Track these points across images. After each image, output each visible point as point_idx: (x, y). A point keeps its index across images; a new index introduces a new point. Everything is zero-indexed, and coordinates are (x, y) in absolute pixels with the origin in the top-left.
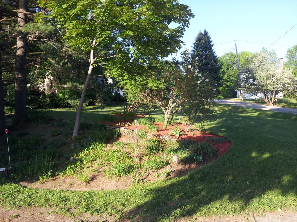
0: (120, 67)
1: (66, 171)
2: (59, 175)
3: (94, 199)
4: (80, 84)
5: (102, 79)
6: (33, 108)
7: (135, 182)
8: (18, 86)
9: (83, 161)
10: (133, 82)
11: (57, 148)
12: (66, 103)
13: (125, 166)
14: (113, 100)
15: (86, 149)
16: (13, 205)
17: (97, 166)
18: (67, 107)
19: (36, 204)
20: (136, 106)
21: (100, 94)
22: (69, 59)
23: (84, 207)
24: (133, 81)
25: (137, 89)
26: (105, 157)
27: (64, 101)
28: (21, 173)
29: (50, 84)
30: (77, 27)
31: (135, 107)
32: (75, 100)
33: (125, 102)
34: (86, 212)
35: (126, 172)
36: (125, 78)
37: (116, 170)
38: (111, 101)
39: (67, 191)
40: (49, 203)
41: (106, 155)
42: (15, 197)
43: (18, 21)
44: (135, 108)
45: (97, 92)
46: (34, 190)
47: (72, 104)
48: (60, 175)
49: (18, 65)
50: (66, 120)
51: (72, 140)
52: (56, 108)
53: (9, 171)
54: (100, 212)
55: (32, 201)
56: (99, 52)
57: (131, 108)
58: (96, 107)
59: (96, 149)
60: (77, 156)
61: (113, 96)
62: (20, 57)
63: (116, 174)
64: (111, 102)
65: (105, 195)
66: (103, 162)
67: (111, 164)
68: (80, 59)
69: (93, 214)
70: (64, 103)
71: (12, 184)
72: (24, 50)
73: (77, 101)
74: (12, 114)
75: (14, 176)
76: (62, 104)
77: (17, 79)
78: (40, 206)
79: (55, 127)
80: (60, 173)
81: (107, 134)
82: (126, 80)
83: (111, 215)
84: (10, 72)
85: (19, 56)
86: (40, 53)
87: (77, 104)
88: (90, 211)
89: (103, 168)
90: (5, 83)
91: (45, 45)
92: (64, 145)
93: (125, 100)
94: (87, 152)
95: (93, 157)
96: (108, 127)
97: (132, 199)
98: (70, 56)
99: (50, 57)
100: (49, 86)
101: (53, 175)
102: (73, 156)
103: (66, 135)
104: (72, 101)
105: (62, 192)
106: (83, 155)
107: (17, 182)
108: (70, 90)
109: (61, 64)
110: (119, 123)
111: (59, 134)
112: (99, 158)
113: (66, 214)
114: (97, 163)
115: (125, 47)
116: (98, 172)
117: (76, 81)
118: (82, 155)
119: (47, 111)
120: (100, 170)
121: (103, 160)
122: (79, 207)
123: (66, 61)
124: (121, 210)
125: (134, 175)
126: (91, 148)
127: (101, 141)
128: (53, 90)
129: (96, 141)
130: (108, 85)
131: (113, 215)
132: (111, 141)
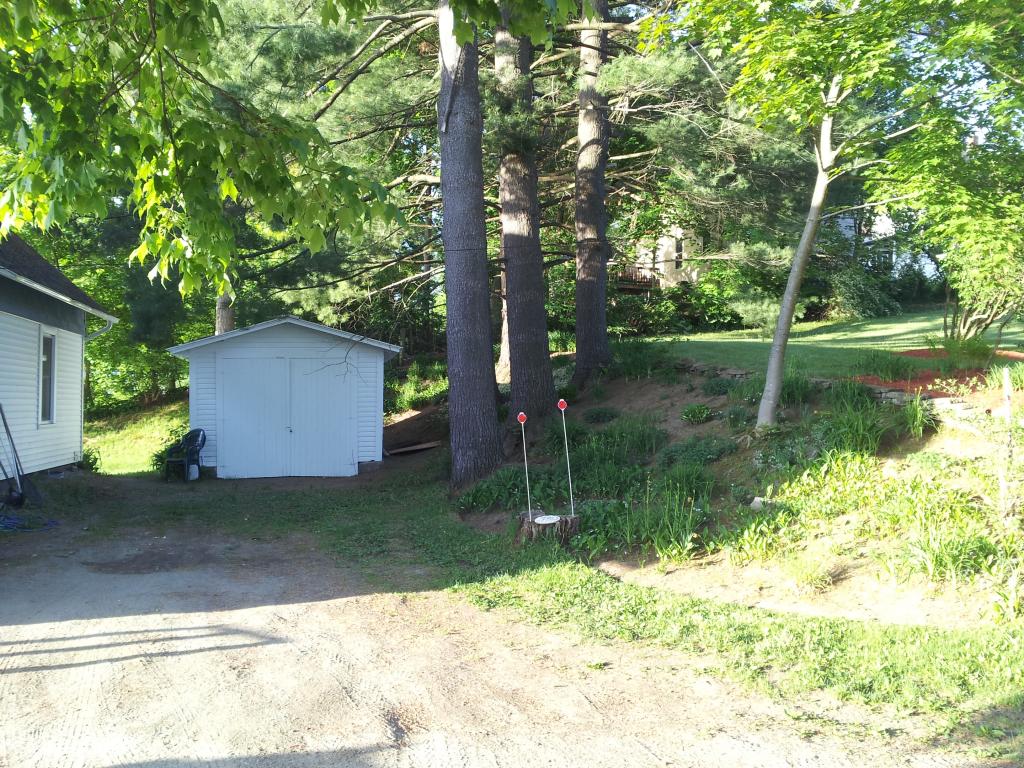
0: (933, 170)
1: (740, 540)
2: (719, 551)
3: (849, 649)
4: (773, 247)
5: (852, 221)
6: (623, 335)
7: (1004, 606)
8: (583, 266)
9: (798, 512)
10: (990, 222)
11: (709, 464)
12: (727, 314)
13: (962, 545)
14: (897, 298)
15: (808, 471)
16: (587, 629)
17: (851, 537)
18: (729, 327)
19: (655, 637)
20: (995, 316)
21: (845, 278)
22: (739, 161)
23: (816, 670)
24: (988, 217)
25: (1003, 248)
26: (880, 504)
27: (718, 308)
28: (603, 533)
29: (676, 255)
30: (779, 45)
31: (989, 321)
32: (759, 303)
33: (948, 300)
34: (821, 688)
35: (964, 568)
36: (956, 208)
37: (925, 556)
38: (887, 301)
39: (750, 608)
40: (696, 639)
41: (883, 497)
42: (590, 607)
43: (582, 57)
44: (992, 322)
45: (837, 269)
46: (644, 593)
47: (747, 319)
48: (722, 552)
49: (582, 201)
50: (732, 372)
51: (754, 438)
52: (693, 332)
53: (569, 526)
54: (873, 696)
55: (643, 624)
56: (847, 124)
57: (973, 323)
58: (829, 323)
59: (842, 473)
60: (775, 493)
61: (895, 281)
62: (589, 176)
63: (924, 569)
64: (887, 305)
65: (887, 640)
66: (871, 523)
67: (901, 531)
68: (777, 157)
69: (847, 700)
70: (720, 313)
71: (580, 565)
72: (599, 151)
73: (764, 307)
74: (567, 353)
75: (584, 542)
76: (712, 317)
77: (580, 244)
78: (668, 645)
79: (697, 396)
80: (720, 547)
81: (882, 421)
82: (960, 214)
83: (914, 714)
84: (559, 225)
85: (585, 171)
86: (647, 153)
87: (765, 315)
88: (836, 687)
89: (872, 543)
90: (546, 259)
91: (663, 125)
92: (730, 454)
93: (948, 296)
94: (812, 482)
95: (832, 503)
96: (883, 395)
97: (998, 668)
98: (741, 153)
99: (678, 161)
100: (672, 260)
101: (699, 549)
102: (762, 494)
103: (734, 422)
104: (749, 307)
105: (731, 608)
106: (797, 490)
107: (593, 563)
108: (740, 268)
109: (714, 182)
110: (937, 381)
111: (709, 419)
112: (857, 508)
113: (754, 684)
114: (848, 522)
115: (956, 91)
116: (854, 554)
117: (764, 235)
118: (791, 493)
119: (672, 343)
120: (861, 550)
121: (871, 515)
122: (797, 668)
123: (730, 170)
124: (952, 699)
125: (1000, 581)
126: (824, 468)
127: (859, 446)
128: (683, 274)
129: (840, 445)
130: (877, 244)
131: (924, 713)
132: (900, 449)
